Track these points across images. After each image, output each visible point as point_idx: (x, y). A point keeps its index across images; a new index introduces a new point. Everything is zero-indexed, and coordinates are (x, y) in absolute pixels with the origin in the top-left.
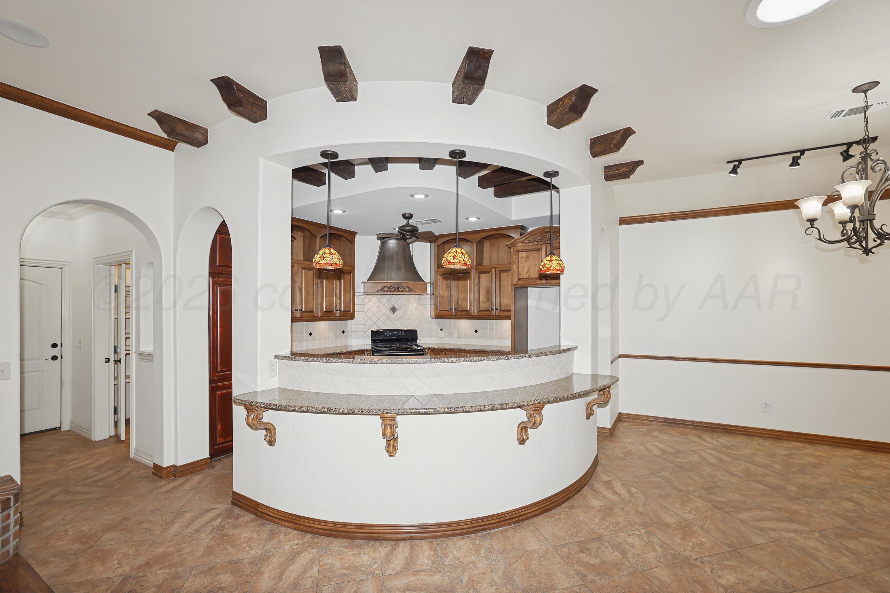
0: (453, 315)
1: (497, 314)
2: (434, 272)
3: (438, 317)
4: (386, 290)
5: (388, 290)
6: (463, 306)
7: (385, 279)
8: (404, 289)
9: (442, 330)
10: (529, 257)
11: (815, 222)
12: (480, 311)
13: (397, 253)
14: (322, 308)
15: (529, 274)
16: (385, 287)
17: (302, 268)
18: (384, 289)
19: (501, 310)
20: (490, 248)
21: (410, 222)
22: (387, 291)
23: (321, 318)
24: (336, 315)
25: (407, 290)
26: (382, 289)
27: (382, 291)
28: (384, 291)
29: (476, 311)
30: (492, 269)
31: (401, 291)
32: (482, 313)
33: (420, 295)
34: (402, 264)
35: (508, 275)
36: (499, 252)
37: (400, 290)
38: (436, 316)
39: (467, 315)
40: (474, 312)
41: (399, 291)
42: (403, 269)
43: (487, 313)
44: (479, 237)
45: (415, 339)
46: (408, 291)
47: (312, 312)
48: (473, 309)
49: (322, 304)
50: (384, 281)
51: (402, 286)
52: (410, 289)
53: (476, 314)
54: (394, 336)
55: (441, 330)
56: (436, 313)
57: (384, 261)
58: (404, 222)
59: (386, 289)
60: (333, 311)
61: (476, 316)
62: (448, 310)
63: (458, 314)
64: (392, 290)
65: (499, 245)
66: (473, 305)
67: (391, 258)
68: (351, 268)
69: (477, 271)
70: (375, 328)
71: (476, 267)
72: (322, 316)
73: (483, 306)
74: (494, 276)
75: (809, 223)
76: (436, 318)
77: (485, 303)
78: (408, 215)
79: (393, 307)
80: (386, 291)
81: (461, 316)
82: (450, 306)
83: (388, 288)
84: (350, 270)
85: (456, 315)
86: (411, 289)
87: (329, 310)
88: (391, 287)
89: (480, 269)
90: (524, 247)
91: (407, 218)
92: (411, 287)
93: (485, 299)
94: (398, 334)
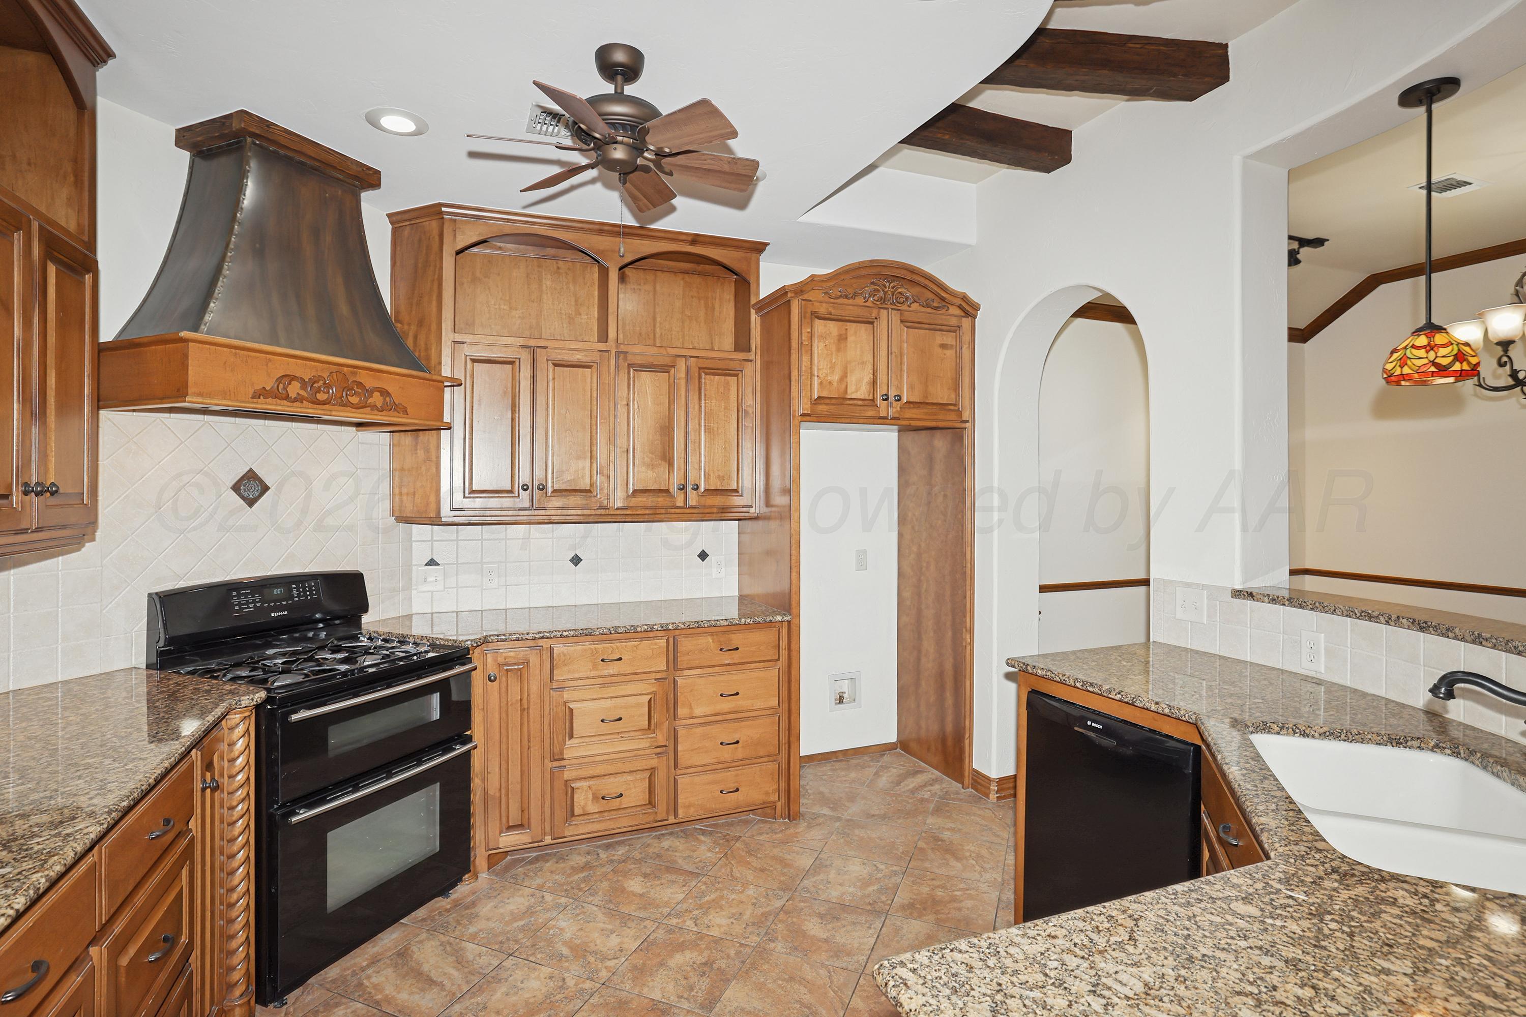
0: (531, 507)
4: (293, 395)
5: (303, 393)
6: (569, 477)
8: (365, 398)
9: (436, 564)
10: (847, 338)
11: (1511, 346)
12: (635, 492)
15: (846, 387)
16: (293, 378)
18: (285, 389)
19: (706, 491)
22: (299, 399)
25: (379, 405)
26: (277, 387)
27: (276, 394)
28: (288, 398)
29: (619, 493)
30: (678, 359)
31: (356, 407)
32: (642, 500)
35: (727, 386)
37: (352, 400)
40: (620, 496)
41: (348, 405)
43: (660, 500)
44: (629, 249)
46: (382, 409)
50: (286, 348)
51: (360, 384)
52: (389, 400)
54: (276, 610)
55: (431, 563)
57: (260, 255)
59: (294, 389)
62: (511, 491)
63: (551, 504)
64: (322, 396)
66: (609, 472)
68: (84, 248)
69: (625, 359)
71: (617, 347)
73: (646, 477)
74: (682, 383)
75: (1499, 348)
77: (652, 466)
78: (620, 57)
80: (295, 400)
83: (307, 385)
85: (544, 508)
86: (393, 399)
88: (313, 381)
89: (634, 354)
90: (834, 308)
91: (616, 73)
92: (390, 390)
93: (652, 453)
94: (292, 597)
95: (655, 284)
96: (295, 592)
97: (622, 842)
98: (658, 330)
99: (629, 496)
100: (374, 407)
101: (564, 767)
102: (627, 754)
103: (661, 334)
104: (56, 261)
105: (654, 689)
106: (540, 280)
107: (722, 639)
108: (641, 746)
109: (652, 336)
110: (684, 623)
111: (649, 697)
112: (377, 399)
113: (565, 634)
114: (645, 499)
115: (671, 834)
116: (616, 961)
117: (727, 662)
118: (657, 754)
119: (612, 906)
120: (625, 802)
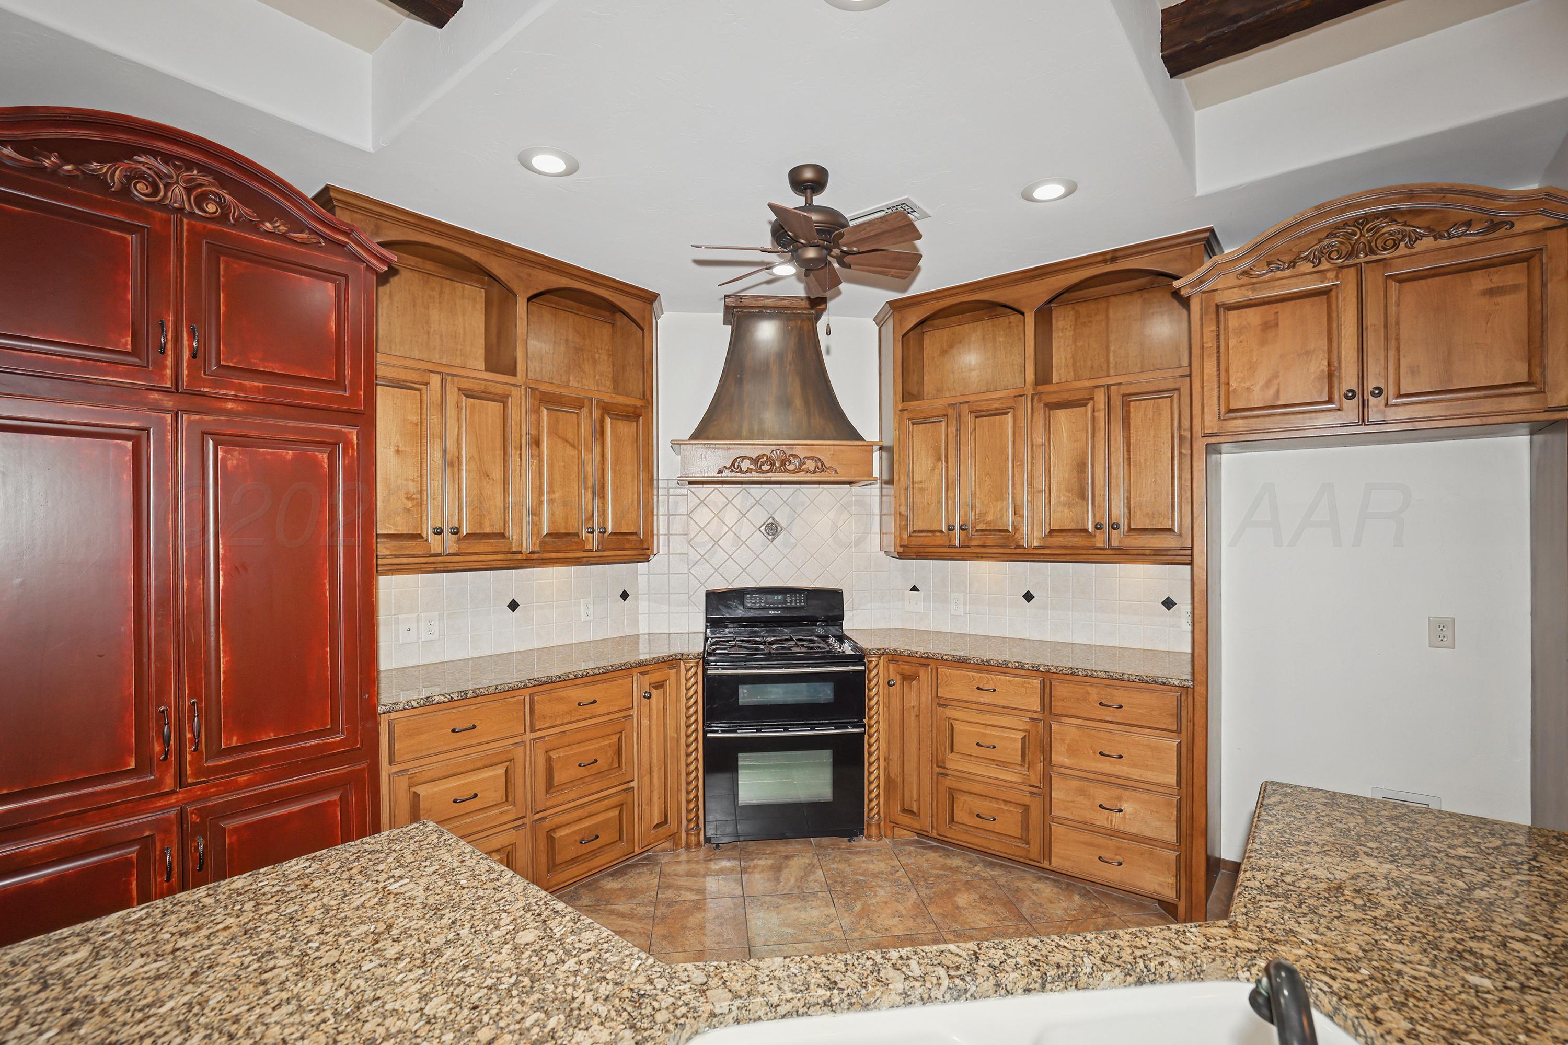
0: (957, 545)
1: (1115, 543)
2: (895, 414)
3: (907, 552)
4: (744, 469)
5: (753, 467)
6: (989, 518)
7: (744, 433)
8: (801, 464)
9: (918, 590)
10: (1277, 325)
12: (1052, 531)
13: (780, 356)
14: (537, 525)
15: (1278, 391)
16: (744, 458)
17: (459, 389)
18: (739, 466)
19: (1131, 530)
20: (1075, 330)
21: (818, 200)
22: (749, 471)
23: (535, 556)
24: (587, 547)
25: (812, 469)
26: (733, 464)
27: (732, 471)
28: (741, 471)
29: (1036, 534)
30: (1096, 390)
31: (794, 472)
32: (1058, 540)
33: (850, 483)
34: (795, 388)
36: (1108, 341)
37: (791, 467)
38: (901, 550)
39: (1002, 547)
40: (1033, 536)
41: (787, 471)
42: (798, 402)
43: (1078, 540)
44: (1042, 290)
45: (838, 619)
46: (815, 472)
47: (502, 535)
48: (1024, 529)
49: (535, 512)
50: (741, 439)
51: (795, 456)
52: (819, 464)
53: (1036, 544)
54: (774, 609)
55: (914, 589)
56: (901, 539)
57: (740, 381)
58: (794, 201)
59: (745, 465)
60: (577, 535)
61: (1035, 548)
62: (941, 531)
63: (974, 543)
64: (766, 467)
65: (1107, 318)
66: (1025, 513)
67: (762, 371)
68: (639, 403)
69: (1040, 400)
70: (720, 585)
71: (1034, 389)
72: (537, 549)
73: (1063, 517)
74: (1101, 415)
76: (901, 556)
77: (1069, 505)
78: (808, 175)
79: (771, 521)
80: (746, 472)
81: (983, 550)
82: (947, 519)
83: (755, 461)
84: (635, 407)
85: (969, 547)
86: (822, 463)
87: (563, 531)
88: (759, 458)
89: (1049, 393)
90: (1254, 290)
91: (806, 188)
92: (822, 458)
93: (1069, 492)
94: (786, 602)
95: (1107, 311)
96: (788, 600)
97: (1001, 866)
98: (1111, 359)
99: (1046, 536)
100: (808, 471)
101: (947, 775)
102: (1004, 784)
103: (1116, 363)
104: (609, 414)
105: (1028, 728)
106: (994, 338)
107: (1103, 693)
108: (1014, 780)
109: (1105, 367)
110: (1057, 667)
111: (1023, 734)
112: (810, 465)
113: (945, 657)
114: (1061, 539)
115: (1055, 881)
116: (874, 933)
117: (1108, 719)
118: (1031, 793)
119: (926, 902)
120: (997, 826)
